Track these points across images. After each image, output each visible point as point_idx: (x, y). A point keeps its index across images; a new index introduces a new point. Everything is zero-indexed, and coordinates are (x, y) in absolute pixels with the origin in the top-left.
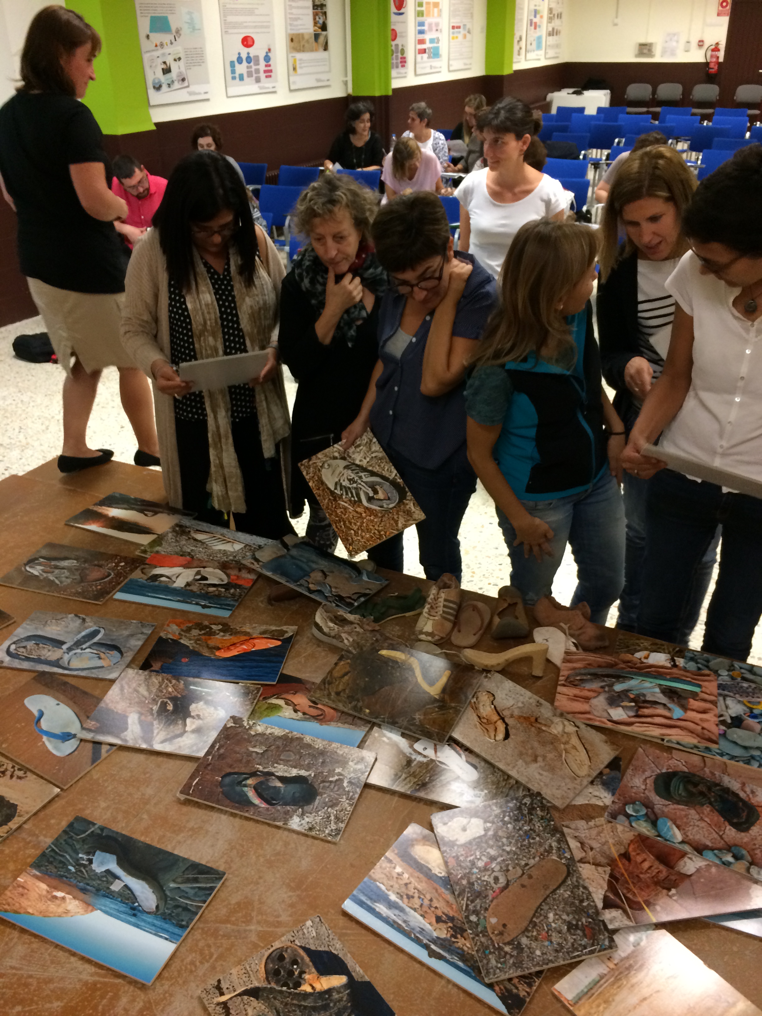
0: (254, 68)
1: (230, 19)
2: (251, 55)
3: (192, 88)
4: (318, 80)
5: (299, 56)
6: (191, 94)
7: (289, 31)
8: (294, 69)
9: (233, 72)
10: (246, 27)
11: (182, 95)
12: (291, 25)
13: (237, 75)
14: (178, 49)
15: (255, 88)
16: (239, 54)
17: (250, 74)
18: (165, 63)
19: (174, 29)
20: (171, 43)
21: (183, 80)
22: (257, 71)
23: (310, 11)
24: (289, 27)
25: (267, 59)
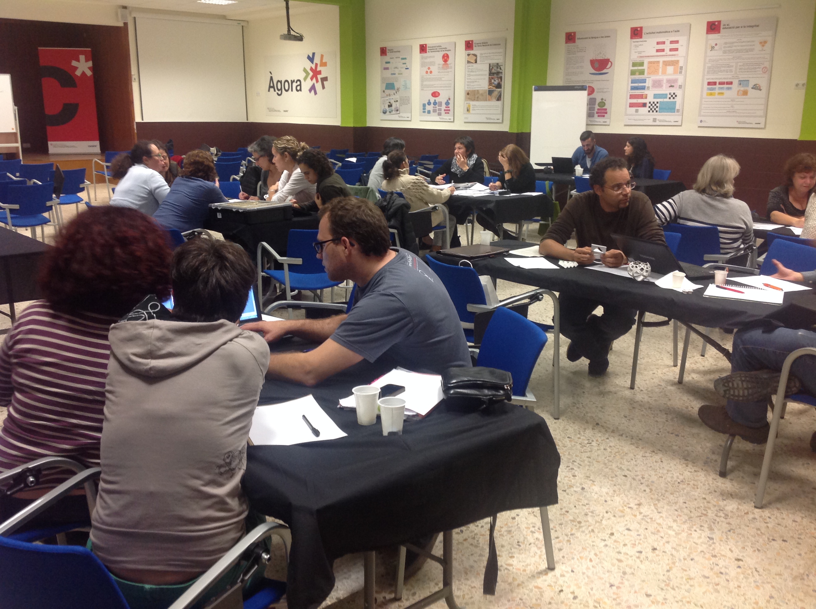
0: (438, 108)
1: (425, 83)
2: (437, 101)
3: (401, 114)
4: (487, 119)
5: (472, 103)
6: (399, 117)
7: (466, 89)
8: (468, 110)
9: (424, 109)
10: (435, 87)
11: (396, 117)
12: (468, 85)
13: (426, 111)
14: (397, 97)
15: (437, 118)
16: (429, 100)
17: (434, 111)
18: (390, 103)
19: (396, 88)
20: (394, 94)
21: (397, 110)
22: (440, 110)
23: (487, 77)
24: (466, 87)
25: (447, 103)
